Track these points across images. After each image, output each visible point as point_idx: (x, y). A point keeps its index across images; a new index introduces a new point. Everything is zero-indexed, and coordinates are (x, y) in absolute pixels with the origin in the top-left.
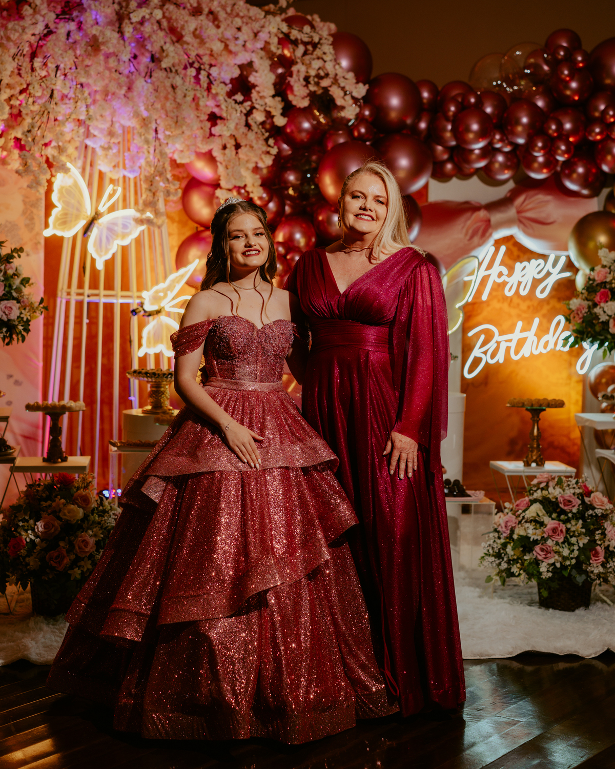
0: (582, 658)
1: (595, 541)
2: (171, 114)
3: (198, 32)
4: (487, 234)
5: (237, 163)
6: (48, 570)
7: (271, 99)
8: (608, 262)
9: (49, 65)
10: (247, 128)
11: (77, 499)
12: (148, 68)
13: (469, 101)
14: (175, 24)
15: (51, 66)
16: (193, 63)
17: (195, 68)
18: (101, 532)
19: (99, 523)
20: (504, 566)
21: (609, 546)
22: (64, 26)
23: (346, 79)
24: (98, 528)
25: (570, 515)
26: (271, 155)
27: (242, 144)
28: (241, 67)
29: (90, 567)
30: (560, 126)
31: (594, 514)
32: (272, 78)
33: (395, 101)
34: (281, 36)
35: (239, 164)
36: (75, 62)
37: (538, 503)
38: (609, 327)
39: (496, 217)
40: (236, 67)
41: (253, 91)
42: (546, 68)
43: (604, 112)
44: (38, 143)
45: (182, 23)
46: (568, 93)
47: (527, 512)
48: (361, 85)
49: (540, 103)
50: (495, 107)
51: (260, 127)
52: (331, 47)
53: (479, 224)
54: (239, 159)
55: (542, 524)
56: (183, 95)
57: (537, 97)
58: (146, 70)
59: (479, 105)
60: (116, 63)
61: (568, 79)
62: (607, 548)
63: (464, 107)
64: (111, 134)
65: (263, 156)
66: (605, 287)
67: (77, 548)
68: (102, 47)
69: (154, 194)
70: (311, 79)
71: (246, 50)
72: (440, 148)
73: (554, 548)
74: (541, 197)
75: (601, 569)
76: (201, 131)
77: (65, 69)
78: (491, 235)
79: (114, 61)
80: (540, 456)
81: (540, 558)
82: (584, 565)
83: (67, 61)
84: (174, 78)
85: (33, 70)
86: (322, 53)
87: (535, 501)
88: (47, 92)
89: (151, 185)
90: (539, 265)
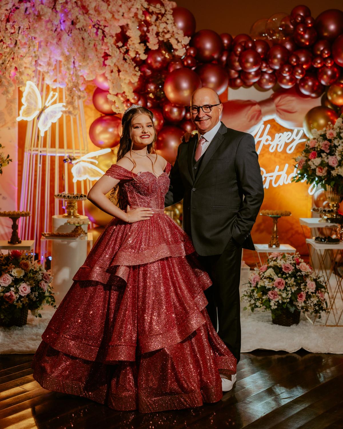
0: (288, 353)
1: (301, 289)
2: (82, 54)
3: (97, 8)
4: (259, 118)
5: (119, 81)
6: (4, 303)
7: (138, 45)
8: (317, 136)
9: (15, 26)
10: (124, 61)
11: (22, 265)
12: (70, 28)
13: (248, 45)
14: (84, 4)
15: (17, 27)
16: (95, 25)
17: (96, 28)
18: (34, 283)
19: (33, 278)
20: (253, 302)
21: (308, 292)
22: (24, 5)
23: (179, 34)
24: (32, 281)
25: (288, 275)
26: (137, 76)
27: (121, 70)
28: (122, 27)
29: (27, 301)
30: (298, 59)
31: (301, 275)
32: (139, 33)
33: (208, 45)
34: (144, 10)
35: (120, 81)
36: (29, 25)
37: (271, 268)
38: (316, 172)
39: (264, 109)
40: (119, 27)
41: (129, 40)
42: (292, 27)
43: (322, 52)
44: (8, 70)
45: (88, 3)
46: (303, 41)
47: (265, 273)
48: (186, 37)
49: (288, 47)
50: (263, 49)
51: (131, 60)
52: (172, 16)
53: (255, 113)
54: (120, 78)
55: (273, 280)
56: (88, 43)
57: (287, 43)
58: (69, 29)
59: (254, 48)
60: (51, 26)
61: (302, 33)
62: (307, 293)
63: (245, 49)
64: (49, 64)
65: (133, 77)
66: (314, 150)
67: (20, 291)
68: (42, 17)
69: (72, 98)
70: (160, 34)
71: (124, 18)
72: (233, 71)
73: (278, 293)
74: (289, 98)
75: (303, 304)
76: (98, 63)
77: (23, 29)
78: (261, 119)
79: (50, 25)
80: (277, 242)
81: (271, 298)
82: (294, 302)
83: (25, 24)
84: (83, 34)
85: (7, 29)
86: (166, 19)
87: (270, 267)
88: (13, 41)
89: (71, 93)
90: (289, 135)
